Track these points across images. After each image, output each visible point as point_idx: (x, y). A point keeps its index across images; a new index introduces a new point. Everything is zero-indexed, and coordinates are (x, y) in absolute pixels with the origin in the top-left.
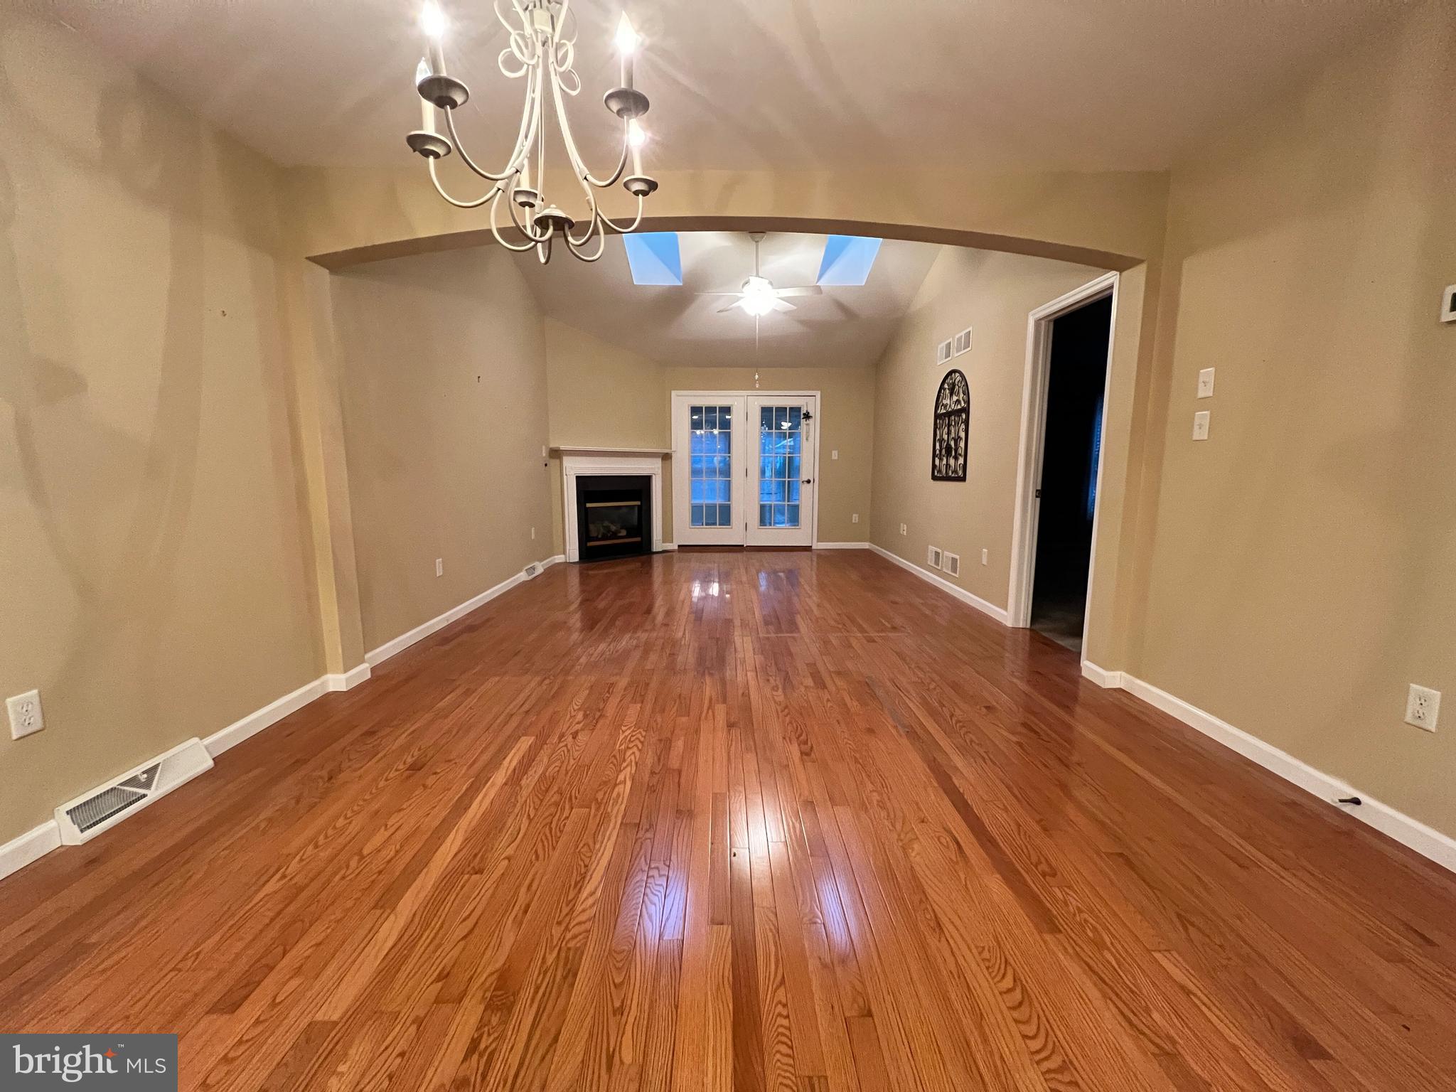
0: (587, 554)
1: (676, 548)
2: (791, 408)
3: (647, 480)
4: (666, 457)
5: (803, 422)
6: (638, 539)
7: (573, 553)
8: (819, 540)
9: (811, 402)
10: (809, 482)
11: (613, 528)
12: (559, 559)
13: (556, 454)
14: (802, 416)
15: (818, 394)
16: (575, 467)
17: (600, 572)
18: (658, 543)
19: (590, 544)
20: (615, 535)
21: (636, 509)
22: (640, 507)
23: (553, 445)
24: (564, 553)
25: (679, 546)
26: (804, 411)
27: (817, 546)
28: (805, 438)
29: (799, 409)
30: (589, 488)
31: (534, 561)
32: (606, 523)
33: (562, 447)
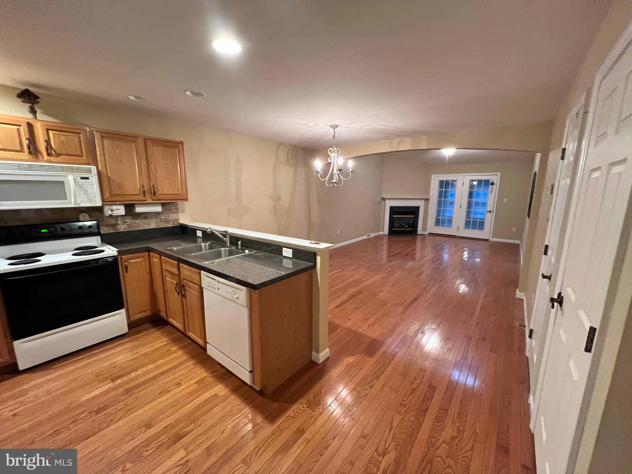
0: (392, 232)
1: (428, 234)
2: (484, 181)
3: (417, 208)
4: (427, 200)
5: (490, 186)
6: (412, 229)
7: (386, 231)
8: (493, 237)
9: (495, 178)
10: (490, 212)
11: (403, 224)
12: (382, 233)
13: (384, 199)
14: (490, 184)
15: (499, 174)
16: (390, 204)
17: (396, 238)
18: (420, 231)
19: (393, 229)
20: (403, 227)
21: (412, 219)
22: (414, 218)
23: (383, 196)
24: (383, 231)
25: (429, 233)
26: (491, 181)
27: (491, 239)
28: (490, 193)
29: (488, 181)
30: (394, 211)
31: (371, 233)
32: (401, 222)
33: (385, 197)
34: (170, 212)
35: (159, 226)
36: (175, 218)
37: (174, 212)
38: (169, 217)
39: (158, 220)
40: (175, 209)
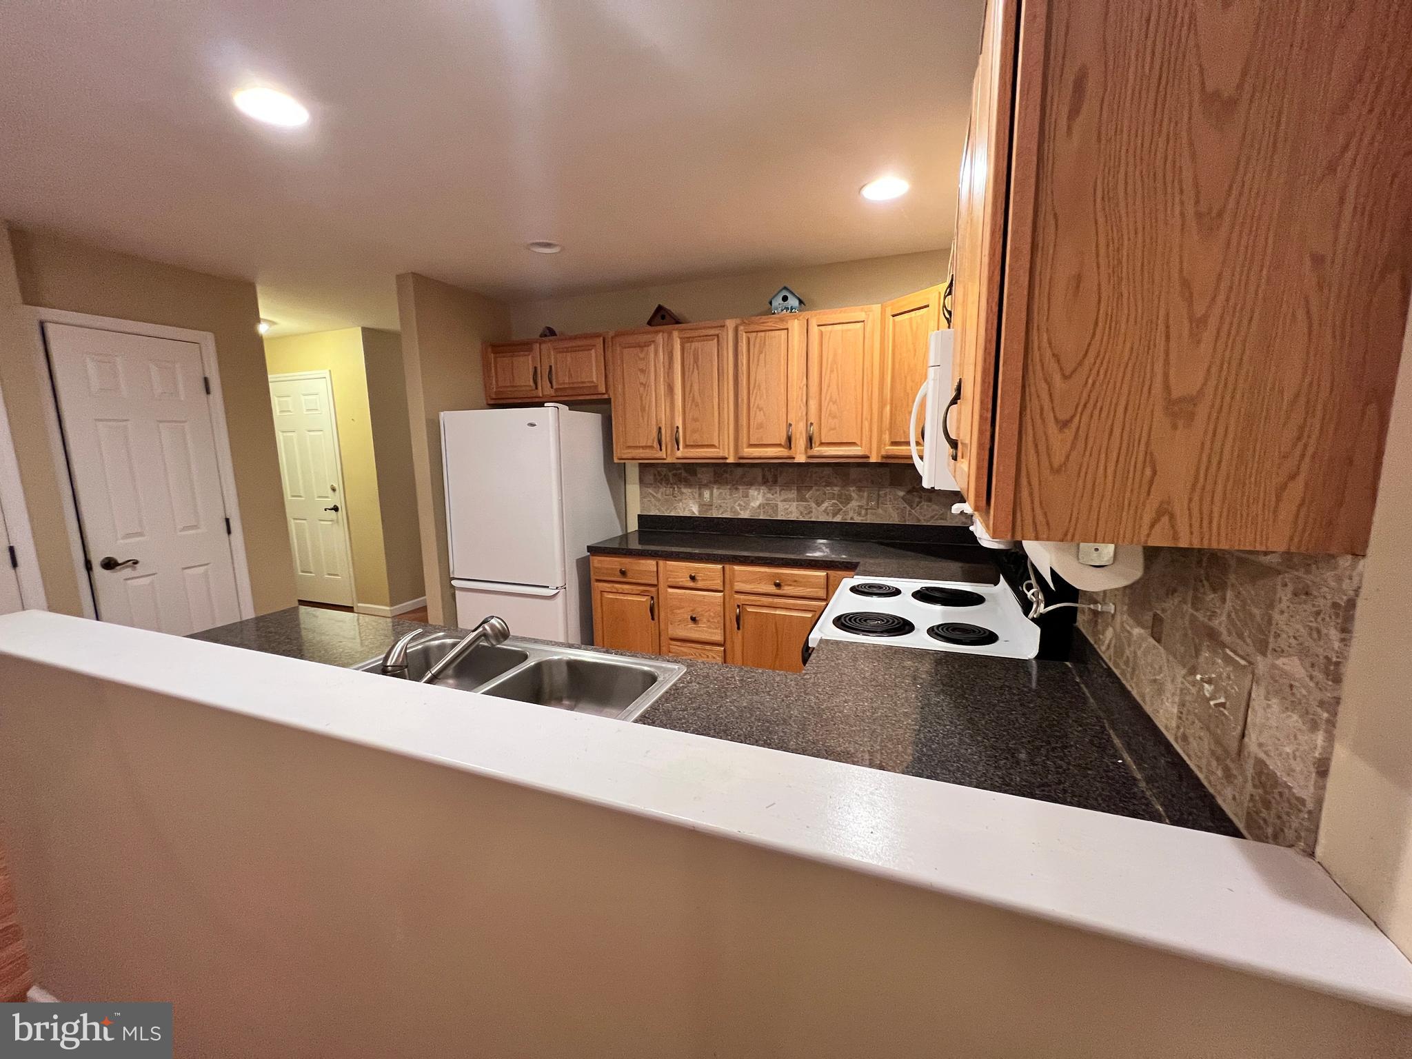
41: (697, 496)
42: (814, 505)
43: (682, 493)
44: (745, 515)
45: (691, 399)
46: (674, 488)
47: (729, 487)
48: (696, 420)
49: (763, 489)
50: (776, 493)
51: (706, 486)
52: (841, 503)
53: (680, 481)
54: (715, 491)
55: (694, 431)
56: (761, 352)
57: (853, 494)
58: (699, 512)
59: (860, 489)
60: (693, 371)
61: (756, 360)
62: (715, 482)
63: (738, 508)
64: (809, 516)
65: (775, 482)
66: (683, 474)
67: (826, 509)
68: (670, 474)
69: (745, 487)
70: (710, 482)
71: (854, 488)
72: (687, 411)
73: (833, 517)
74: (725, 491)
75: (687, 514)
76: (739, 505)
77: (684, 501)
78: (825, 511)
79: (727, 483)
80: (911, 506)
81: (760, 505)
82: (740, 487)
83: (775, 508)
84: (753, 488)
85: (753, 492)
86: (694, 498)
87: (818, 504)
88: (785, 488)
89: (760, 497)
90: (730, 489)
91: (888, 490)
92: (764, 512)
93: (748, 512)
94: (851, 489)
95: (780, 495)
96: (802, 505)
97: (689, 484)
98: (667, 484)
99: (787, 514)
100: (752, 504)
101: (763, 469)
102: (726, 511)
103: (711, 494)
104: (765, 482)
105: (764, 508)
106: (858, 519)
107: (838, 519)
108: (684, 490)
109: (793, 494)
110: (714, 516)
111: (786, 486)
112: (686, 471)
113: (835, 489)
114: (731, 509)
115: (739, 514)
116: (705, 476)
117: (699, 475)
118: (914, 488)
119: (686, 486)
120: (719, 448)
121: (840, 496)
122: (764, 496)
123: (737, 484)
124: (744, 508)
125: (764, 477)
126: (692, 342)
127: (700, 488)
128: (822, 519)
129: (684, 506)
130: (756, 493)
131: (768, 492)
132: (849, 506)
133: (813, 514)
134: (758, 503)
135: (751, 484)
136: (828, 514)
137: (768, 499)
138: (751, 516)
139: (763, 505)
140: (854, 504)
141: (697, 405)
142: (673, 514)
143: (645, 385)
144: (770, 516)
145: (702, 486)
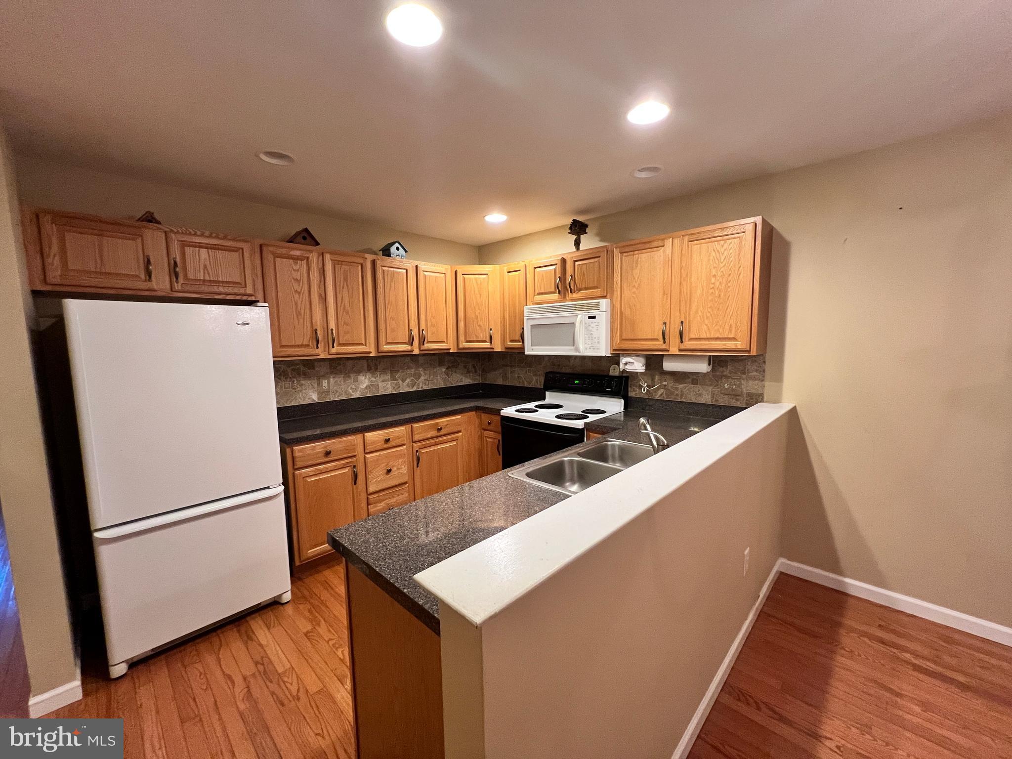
34: (744, 376)
35: (717, 401)
36: (754, 391)
37: (754, 378)
38: (739, 386)
39: (717, 390)
40: (756, 371)
41: (316, 385)
42: (401, 382)
43: (301, 385)
44: (357, 395)
45: (342, 308)
46: (294, 381)
47: (343, 376)
48: (346, 324)
49: (369, 375)
50: (377, 376)
51: (324, 376)
52: (416, 379)
53: (299, 374)
54: (331, 379)
55: (346, 333)
56: (391, 281)
57: (422, 373)
58: (318, 399)
59: (424, 369)
60: (343, 288)
61: (389, 285)
62: (332, 373)
63: (351, 391)
64: (399, 389)
65: (376, 369)
66: (302, 369)
67: (408, 384)
68: (289, 370)
69: (355, 374)
70: (327, 373)
71: (422, 369)
72: (340, 318)
73: (412, 388)
74: (340, 379)
75: (307, 402)
76: (351, 388)
77: (304, 391)
78: (408, 385)
79: (341, 372)
80: (448, 376)
81: (367, 387)
82: (352, 375)
83: (377, 387)
84: (361, 374)
85: (361, 378)
86: (314, 388)
87: (403, 381)
88: (383, 373)
89: (367, 380)
90: (344, 377)
91: (438, 368)
92: (370, 391)
93: (358, 393)
94: (421, 370)
95: (380, 377)
96: (394, 383)
97: (306, 376)
98: (286, 378)
99: (385, 390)
100: (361, 387)
101: (367, 361)
102: (342, 394)
103: (329, 383)
104: (369, 369)
105: (370, 388)
106: (425, 388)
107: (414, 389)
108: (303, 382)
109: (388, 377)
110: (332, 400)
111: (384, 371)
112: (304, 366)
113: (412, 370)
114: (345, 392)
115: (351, 395)
116: (323, 369)
117: (317, 369)
118: (449, 366)
119: (305, 379)
120: (366, 346)
121: (415, 374)
122: (369, 380)
123: (349, 373)
124: (355, 390)
125: (368, 366)
126: (342, 264)
127: (319, 379)
128: (407, 390)
129: (304, 395)
130: (363, 378)
131: (372, 377)
132: (420, 380)
133: (401, 388)
134: (365, 385)
135: (359, 372)
136: (409, 387)
137: (372, 382)
138: (361, 395)
139: (369, 386)
140: (422, 378)
141: (347, 313)
142: (293, 404)
143: (299, 293)
144: (374, 393)
145: (319, 378)
